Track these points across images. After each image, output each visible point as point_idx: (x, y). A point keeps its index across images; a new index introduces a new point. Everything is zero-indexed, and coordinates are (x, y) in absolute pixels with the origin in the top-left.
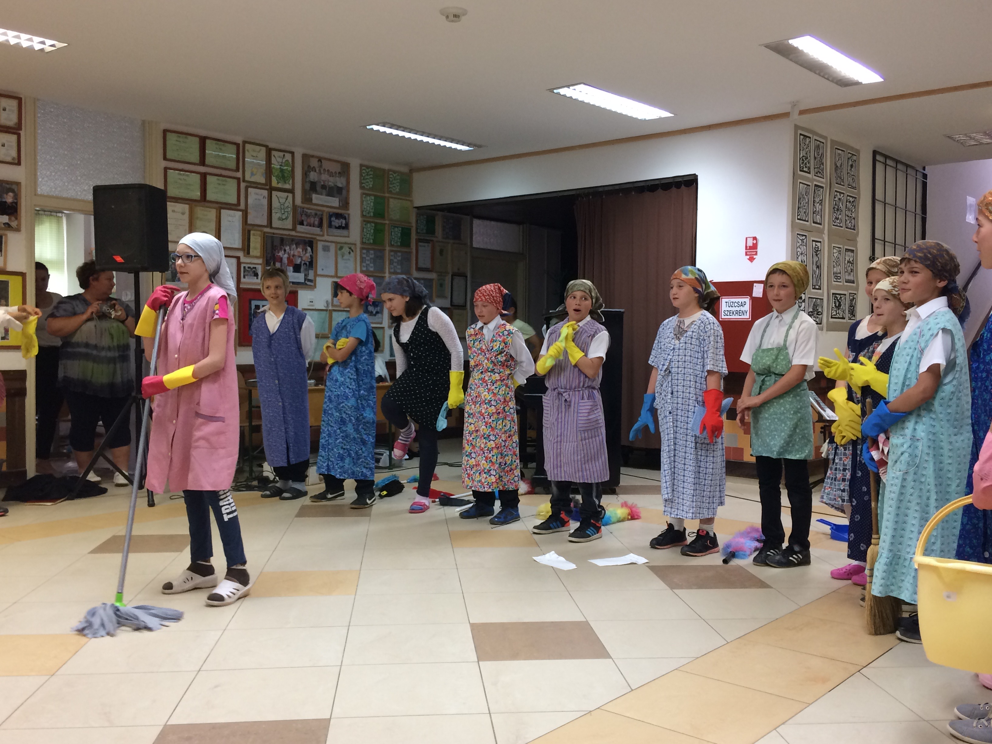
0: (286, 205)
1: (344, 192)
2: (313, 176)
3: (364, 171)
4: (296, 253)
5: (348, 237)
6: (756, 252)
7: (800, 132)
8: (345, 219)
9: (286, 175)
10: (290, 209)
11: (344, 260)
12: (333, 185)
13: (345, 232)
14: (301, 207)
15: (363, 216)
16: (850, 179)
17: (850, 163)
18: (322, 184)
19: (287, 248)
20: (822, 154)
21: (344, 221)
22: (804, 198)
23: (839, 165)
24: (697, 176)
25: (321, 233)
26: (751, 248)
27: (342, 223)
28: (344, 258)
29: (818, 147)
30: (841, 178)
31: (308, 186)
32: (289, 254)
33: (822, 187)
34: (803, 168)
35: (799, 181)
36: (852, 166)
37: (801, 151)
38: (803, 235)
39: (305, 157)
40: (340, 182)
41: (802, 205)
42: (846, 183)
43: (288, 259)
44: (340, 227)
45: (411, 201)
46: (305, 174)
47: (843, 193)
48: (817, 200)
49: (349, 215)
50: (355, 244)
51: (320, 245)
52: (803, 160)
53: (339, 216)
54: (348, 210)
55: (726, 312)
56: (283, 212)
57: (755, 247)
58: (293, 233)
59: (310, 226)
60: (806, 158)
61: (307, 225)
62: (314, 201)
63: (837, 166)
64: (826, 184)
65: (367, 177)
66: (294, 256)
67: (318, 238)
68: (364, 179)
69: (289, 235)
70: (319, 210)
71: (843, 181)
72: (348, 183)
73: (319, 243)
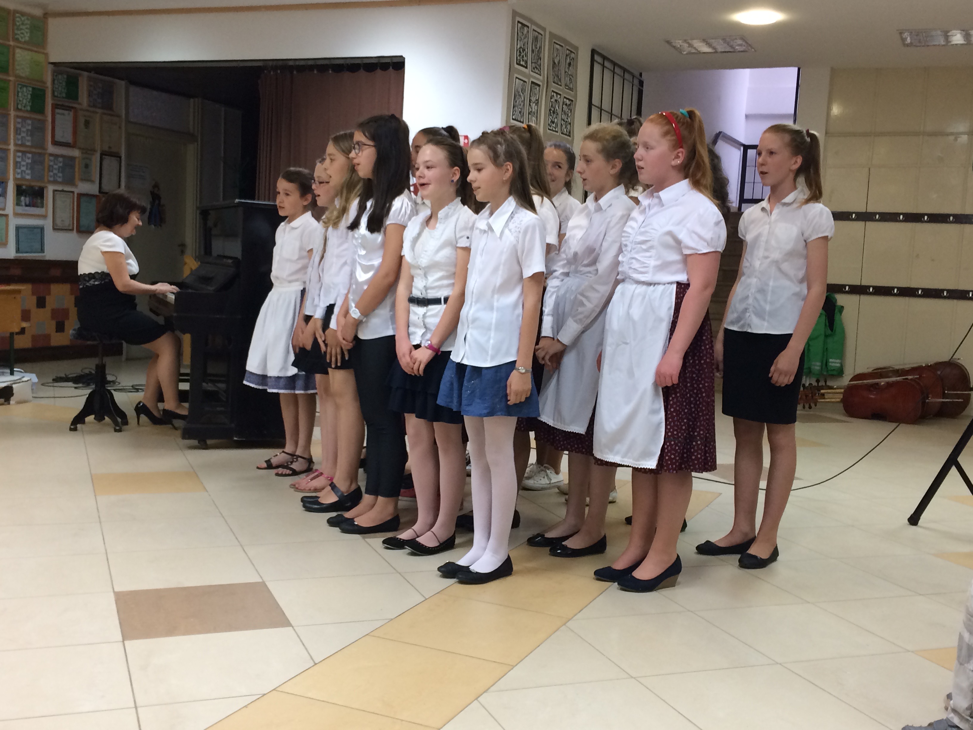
7: (518, 19)
16: (568, 79)
17: (568, 61)
20: (540, 47)
22: (520, 96)
23: (556, 62)
24: (404, 58)
29: (536, 39)
30: (558, 76)
33: (539, 85)
34: (520, 62)
35: (516, 75)
36: (570, 64)
37: (519, 41)
41: (518, 102)
42: (563, 84)
45: (46, 55)
47: (560, 95)
48: (533, 99)
52: (520, 52)
60: (524, 50)
63: (554, 63)
64: (543, 82)
71: (560, 81)
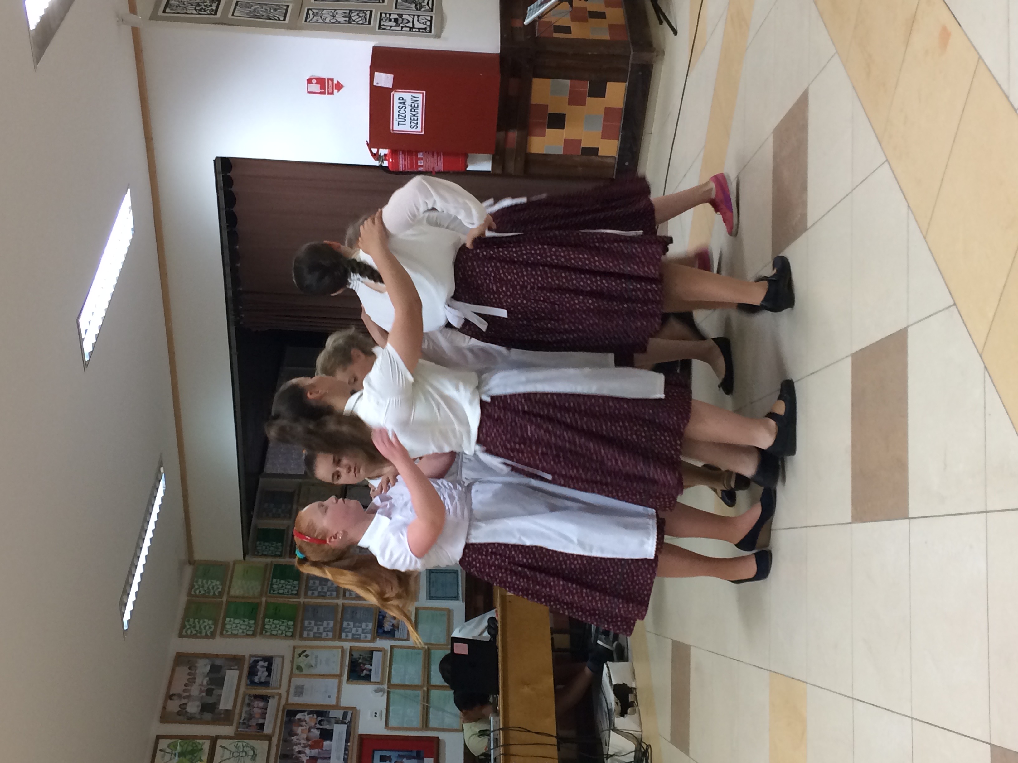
0: (234, 749)
1: (218, 662)
2: (193, 708)
3: (189, 632)
4: (305, 736)
5: (283, 657)
6: (328, 79)
7: (160, 13)
8: (257, 661)
9: (190, 748)
10: (240, 744)
11: (316, 665)
12: (207, 678)
13: (276, 663)
14: (237, 728)
15: (254, 635)
18: (204, 694)
19: (297, 748)
21: (261, 663)
22: (255, 10)
24: (217, 158)
25: (277, 697)
26: (322, 87)
27: (263, 667)
28: (313, 665)
31: (208, 716)
32: (305, 747)
34: (212, 10)
35: (230, 16)
37: (188, 12)
38: (308, 13)
39: (165, 718)
40: (203, 667)
41: (264, 14)
43: (312, 747)
44: (269, 669)
45: (235, 563)
46: (191, 719)
49: (251, 656)
50: (294, 648)
51: (294, 700)
52: (200, 10)
53: (252, 672)
54: (244, 656)
55: (413, 125)
56: (244, 754)
57: (321, 81)
58: (275, 740)
59: (266, 713)
60: (198, 5)
61: (265, 719)
62: (229, 707)
65: (197, 628)
66: (308, 739)
67: (283, 702)
68: (201, 633)
69: (277, 746)
70: (244, 699)
72: (205, 656)
73: (290, 701)
